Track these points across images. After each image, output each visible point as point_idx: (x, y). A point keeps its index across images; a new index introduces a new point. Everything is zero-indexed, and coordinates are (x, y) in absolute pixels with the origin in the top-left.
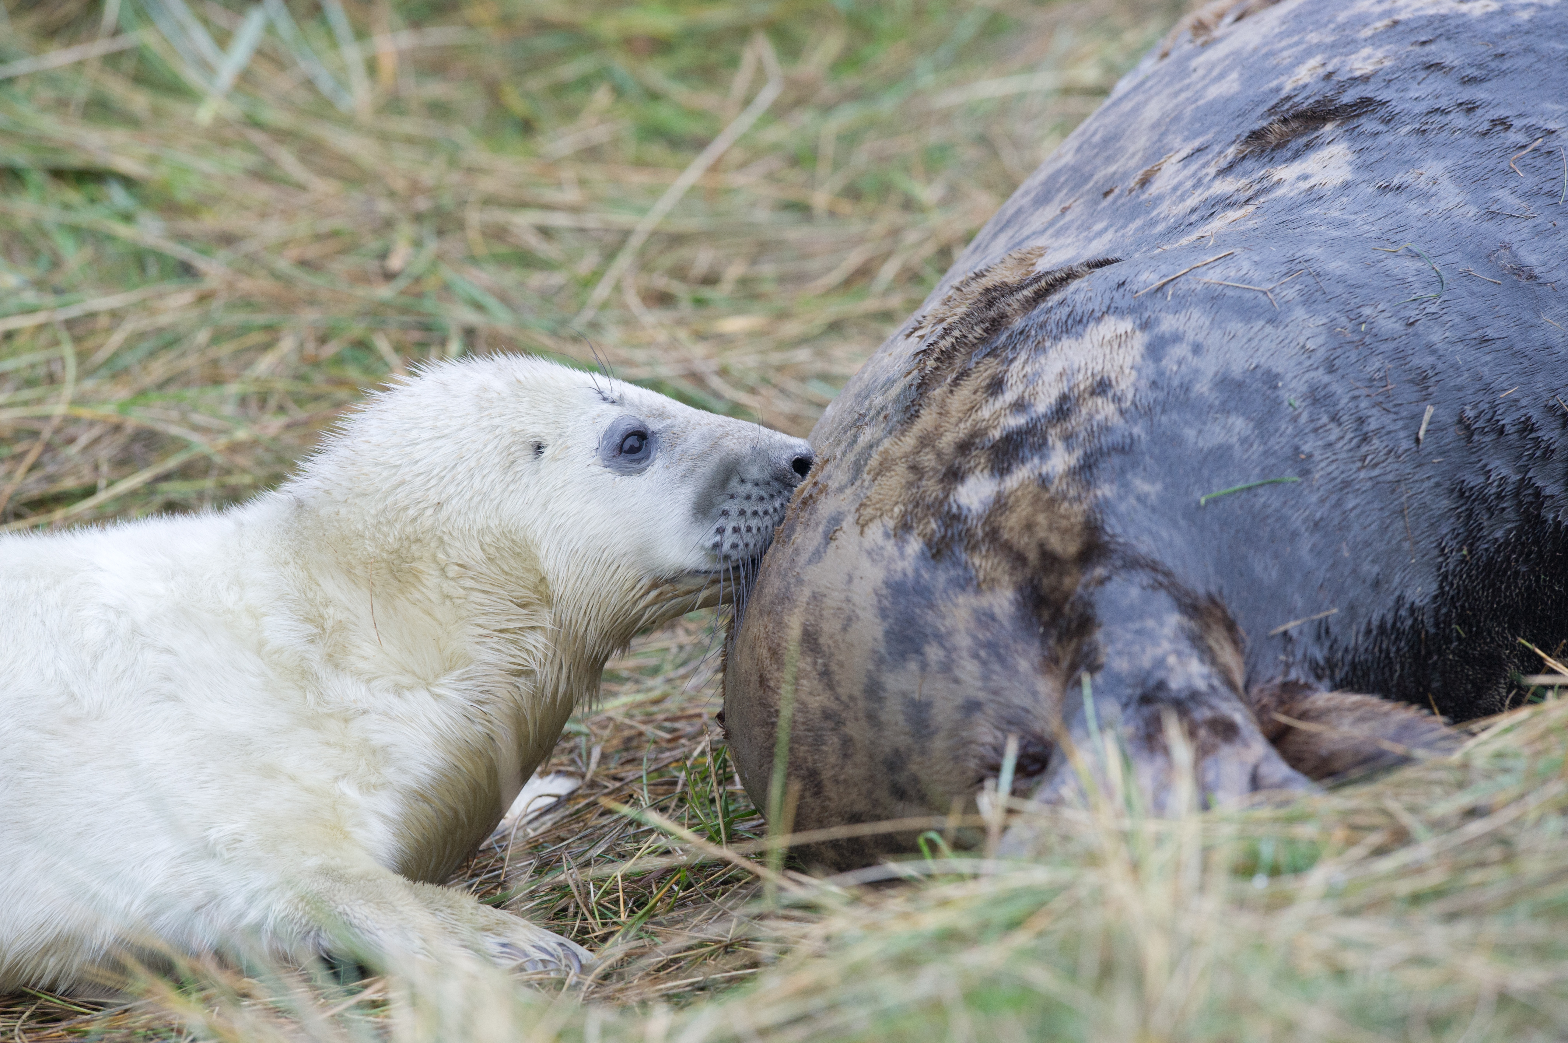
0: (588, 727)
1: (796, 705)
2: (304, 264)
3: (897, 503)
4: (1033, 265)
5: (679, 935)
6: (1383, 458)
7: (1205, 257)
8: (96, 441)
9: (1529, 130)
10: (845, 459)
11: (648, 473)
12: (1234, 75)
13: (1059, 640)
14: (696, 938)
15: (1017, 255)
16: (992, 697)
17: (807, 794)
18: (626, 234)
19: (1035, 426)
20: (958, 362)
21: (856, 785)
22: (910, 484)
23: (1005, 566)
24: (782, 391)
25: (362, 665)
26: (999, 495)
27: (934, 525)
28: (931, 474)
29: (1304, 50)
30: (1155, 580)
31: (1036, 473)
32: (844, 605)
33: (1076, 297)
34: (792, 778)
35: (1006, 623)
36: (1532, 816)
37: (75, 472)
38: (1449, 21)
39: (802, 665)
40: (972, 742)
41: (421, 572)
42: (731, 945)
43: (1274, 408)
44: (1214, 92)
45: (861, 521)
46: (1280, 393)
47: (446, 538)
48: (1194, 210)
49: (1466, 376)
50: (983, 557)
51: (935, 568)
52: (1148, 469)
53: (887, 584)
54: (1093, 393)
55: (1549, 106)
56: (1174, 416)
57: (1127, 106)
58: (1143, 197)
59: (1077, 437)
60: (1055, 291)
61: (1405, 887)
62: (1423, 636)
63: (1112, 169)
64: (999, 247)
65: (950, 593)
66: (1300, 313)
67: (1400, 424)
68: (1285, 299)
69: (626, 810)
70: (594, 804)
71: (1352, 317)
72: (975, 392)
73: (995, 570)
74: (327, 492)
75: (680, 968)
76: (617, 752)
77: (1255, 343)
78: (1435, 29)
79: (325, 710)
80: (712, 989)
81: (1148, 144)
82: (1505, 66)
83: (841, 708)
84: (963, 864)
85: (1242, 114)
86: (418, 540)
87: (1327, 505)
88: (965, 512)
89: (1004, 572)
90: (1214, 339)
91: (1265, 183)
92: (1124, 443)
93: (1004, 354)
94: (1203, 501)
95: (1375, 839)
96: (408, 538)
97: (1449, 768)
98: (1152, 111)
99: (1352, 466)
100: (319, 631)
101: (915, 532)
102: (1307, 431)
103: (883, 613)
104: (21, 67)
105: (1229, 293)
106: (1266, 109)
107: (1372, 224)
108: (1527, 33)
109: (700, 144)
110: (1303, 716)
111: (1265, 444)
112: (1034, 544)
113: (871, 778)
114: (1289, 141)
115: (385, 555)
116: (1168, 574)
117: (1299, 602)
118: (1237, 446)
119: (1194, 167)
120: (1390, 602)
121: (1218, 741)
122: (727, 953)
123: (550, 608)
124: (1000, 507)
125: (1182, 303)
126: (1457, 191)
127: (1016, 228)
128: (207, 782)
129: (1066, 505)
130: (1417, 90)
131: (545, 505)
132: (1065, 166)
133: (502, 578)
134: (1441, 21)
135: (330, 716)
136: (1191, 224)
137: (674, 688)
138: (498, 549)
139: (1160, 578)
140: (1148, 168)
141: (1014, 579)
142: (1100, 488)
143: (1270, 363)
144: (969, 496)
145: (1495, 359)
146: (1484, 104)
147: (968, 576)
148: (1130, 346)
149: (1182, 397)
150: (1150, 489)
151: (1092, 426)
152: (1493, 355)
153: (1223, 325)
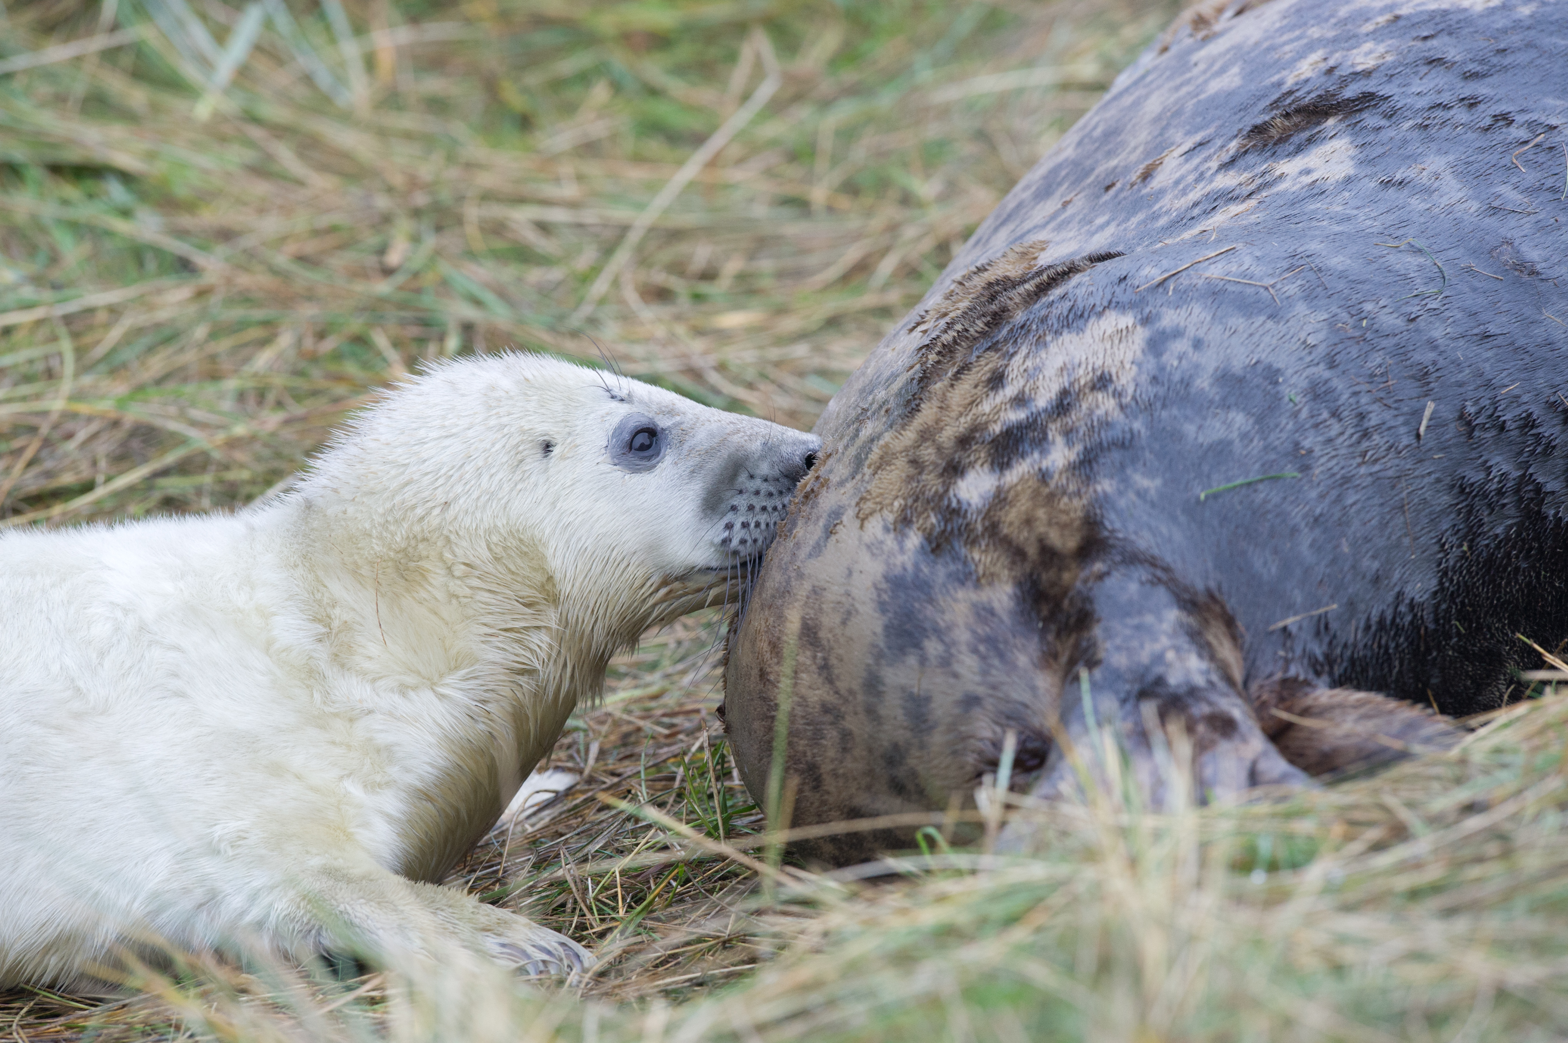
0: (586, 722)
1: (796, 699)
2: (302, 259)
3: (897, 497)
4: (1035, 258)
5: (677, 930)
6: (1384, 453)
7: (1207, 252)
8: (94, 436)
9: (1531, 125)
10: (847, 453)
11: (658, 470)
12: (1235, 70)
13: (1058, 635)
14: (693, 933)
15: (1018, 249)
16: (990, 692)
17: (806, 788)
18: (624, 229)
19: (1035, 421)
20: (959, 356)
21: (855, 779)
22: (910, 479)
23: (1004, 560)
24: (781, 386)
25: (367, 665)
26: (999, 490)
27: (933, 520)
28: (931, 468)
29: (1306, 45)
30: (1154, 575)
31: (1036, 468)
32: (844, 599)
33: (1078, 291)
34: (792, 771)
35: (1006, 618)
36: (1530, 811)
37: (73, 467)
38: (1451, 16)
39: (801, 659)
40: (970, 737)
41: (428, 571)
42: (729, 940)
43: (1274, 403)
44: (1215, 86)
45: (861, 515)
46: (1281, 388)
47: (452, 537)
48: (1196, 204)
49: (1467, 371)
50: (983, 552)
51: (935, 562)
52: (1148, 464)
53: (886, 578)
54: (1093, 388)
55: (1550, 101)
56: (1175, 411)
57: (1128, 100)
58: (1145, 191)
59: (1077, 432)
60: (1057, 285)
61: (1403, 882)
62: (1422, 631)
63: (1113, 163)
64: (1000, 240)
65: (950, 587)
66: (1301, 308)
67: (1401, 419)
68: (1287, 294)
69: (623, 805)
70: (592, 799)
71: (1353, 312)
72: (976, 386)
73: (995, 565)
74: (335, 491)
75: (678, 963)
76: (615, 747)
77: (1255, 338)
78: (1437, 24)
79: (332, 710)
80: (710, 984)
81: (1150, 138)
82: (1507, 61)
83: (841, 702)
84: (961, 859)
85: (1244, 108)
86: (425, 539)
87: (1327, 500)
88: (965, 506)
89: (1004, 567)
90: (1215, 334)
91: (1268, 178)
92: (1124, 438)
93: (1005, 349)
94: (1202, 496)
95: (1373, 834)
96: (415, 537)
97: (1447, 763)
98: (1153, 105)
99: (1352, 461)
100: (327, 630)
101: (915, 526)
102: (1307, 426)
103: (882, 607)
104: (19, 62)
105: (1231, 288)
106: (1268, 103)
107: (1375, 219)
108: (1529, 28)
109: (698, 139)
110: (1306, 712)
111: (1265, 439)
112: (1033, 539)
113: (870, 773)
114: (1291, 135)
115: (392, 554)
116: (1167, 569)
117: (1298, 597)
118: (1237, 441)
119: (1196, 161)
120: (1390, 597)
121: (1216, 736)
122: (725, 948)
123: (557, 607)
124: (1000, 501)
125: (1183, 298)
126: (1459, 186)
127: (1017, 222)
128: (213, 779)
129: (1065, 499)
130: (1420, 85)
131: (554, 504)
132: (1066, 160)
133: (509, 577)
134: (1443, 16)
135: (336, 715)
136: (1193, 218)
137: (672, 683)
138: (505, 548)
139: (1159, 573)
140: (1150, 162)
141: (1013, 573)
142: (1099, 483)
143: (1271, 359)
144: (968, 491)
145: (1497, 355)
146: (1486, 99)
147: (967, 570)
148: (1130, 341)
149: (1182, 392)
150: (1150, 484)
151: (1092, 421)
152: (1495, 350)
153: (1224, 321)
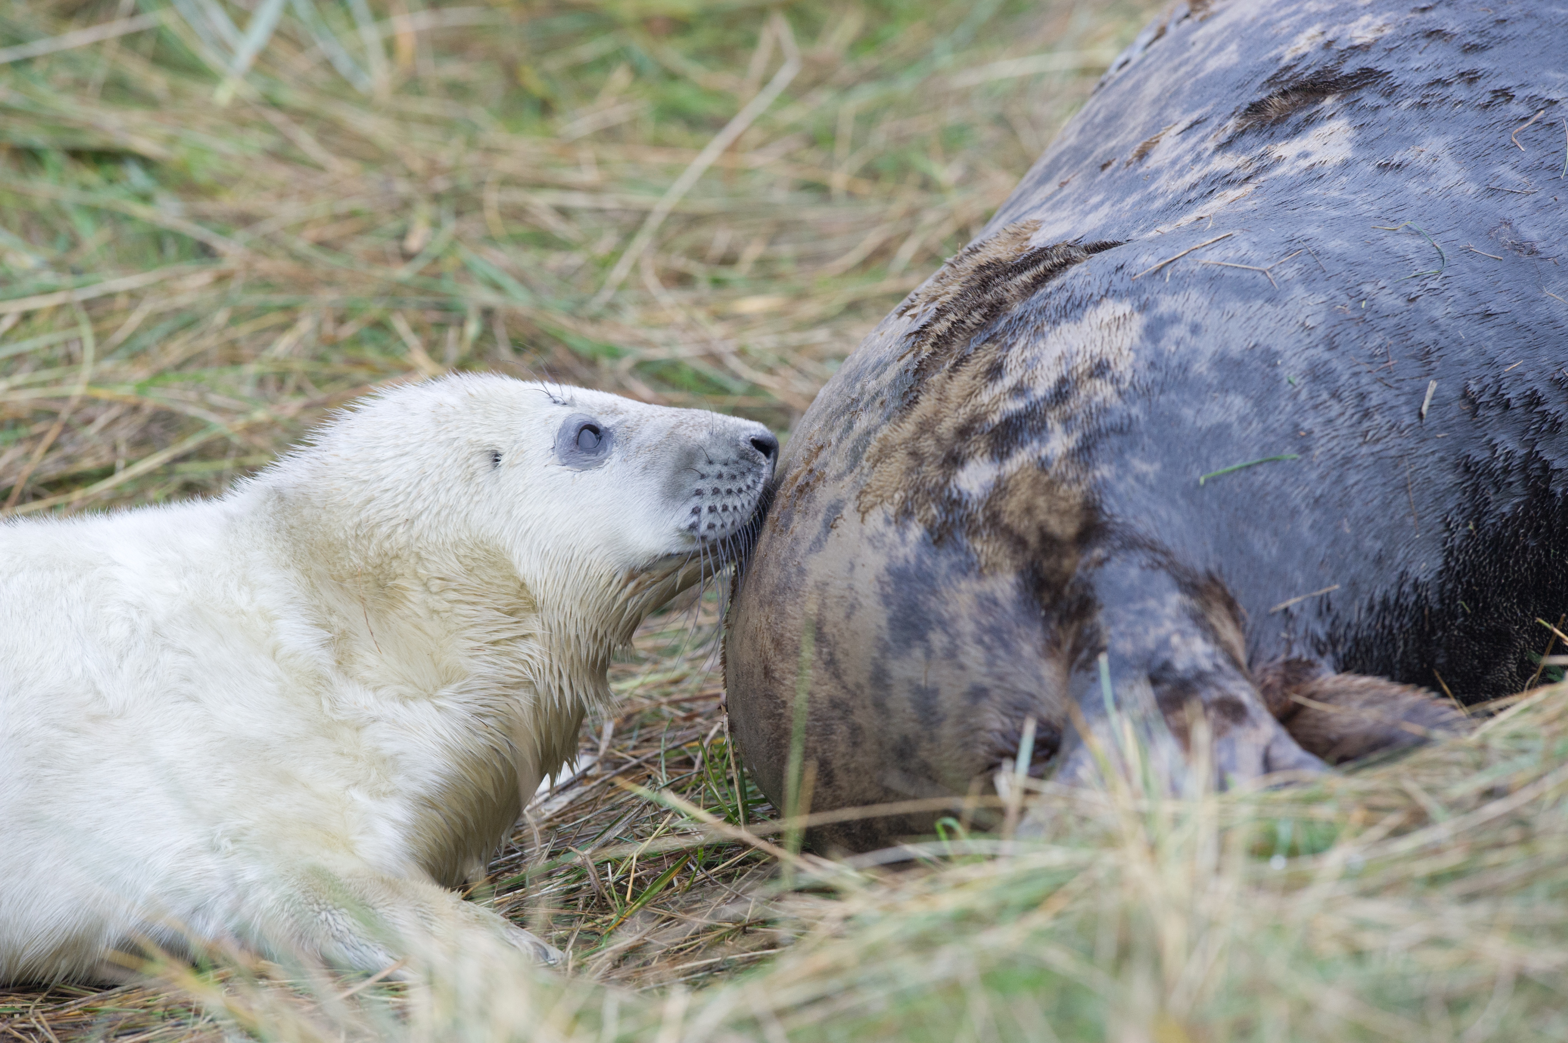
2: (322, 244)
3: (897, 489)
4: (1027, 240)
6: (1385, 433)
7: (1204, 239)
8: (114, 421)
9: (1531, 100)
13: (1060, 622)
15: (1011, 230)
16: (997, 683)
17: (821, 783)
18: (644, 214)
19: (1034, 410)
20: (956, 348)
22: (910, 470)
23: (1006, 550)
24: (801, 371)
26: (999, 479)
27: (934, 511)
28: (931, 459)
29: (1303, 19)
30: (1154, 560)
31: (1036, 456)
32: (847, 594)
33: (1075, 282)
35: (1009, 608)
37: (93, 452)
40: (980, 729)
41: (406, 588)
42: (749, 925)
43: (1273, 384)
44: (1213, 65)
45: (862, 509)
46: (1279, 370)
48: (1193, 186)
49: (1469, 350)
50: (985, 542)
51: (937, 554)
52: (1147, 449)
53: (889, 570)
54: (1091, 375)
55: (1551, 74)
56: (1173, 396)
58: (1141, 171)
59: (1076, 419)
60: (1054, 276)
61: (1423, 868)
62: (1426, 612)
63: (1112, 143)
65: (952, 578)
66: (1299, 291)
67: (1403, 399)
68: (1285, 278)
69: (642, 791)
70: (609, 783)
71: (1352, 294)
72: (974, 378)
73: (997, 555)
77: (1253, 322)
79: (340, 718)
80: (730, 970)
81: (1148, 118)
82: (1507, 32)
83: (849, 696)
85: (1242, 86)
87: (1328, 481)
88: (965, 497)
89: (1006, 557)
90: (1213, 319)
91: (1266, 162)
92: (1122, 424)
93: (1003, 340)
94: (1202, 481)
95: (1393, 820)
97: (1468, 749)
98: (1153, 88)
99: (1352, 442)
101: (916, 518)
102: (1307, 407)
103: (886, 600)
104: (39, 47)
105: (1228, 273)
106: (1265, 79)
107: (1372, 203)
109: (718, 124)
111: (1264, 422)
112: (1034, 527)
114: (1289, 115)
115: (370, 568)
116: (1166, 553)
117: (1299, 578)
118: (1236, 425)
119: (1193, 140)
120: (1394, 577)
121: (1227, 722)
122: (744, 933)
123: (536, 612)
124: (1001, 491)
125: (1180, 284)
126: (1457, 168)
129: (1065, 486)
130: (1419, 60)
131: (511, 512)
135: (343, 723)
136: (1190, 202)
137: (693, 668)
138: (473, 560)
139: (1159, 557)
140: (1147, 140)
141: (1015, 563)
142: (1098, 469)
143: (1270, 341)
144: (969, 481)
145: (1498, 333)
146: (1487, 74)
147: (969, 561)
148: (1128, 328)
149: (1180, 377)
150: (1148, 468)
151: (1091, 408)
152: (1496, 329)
153: (1222, 305)
